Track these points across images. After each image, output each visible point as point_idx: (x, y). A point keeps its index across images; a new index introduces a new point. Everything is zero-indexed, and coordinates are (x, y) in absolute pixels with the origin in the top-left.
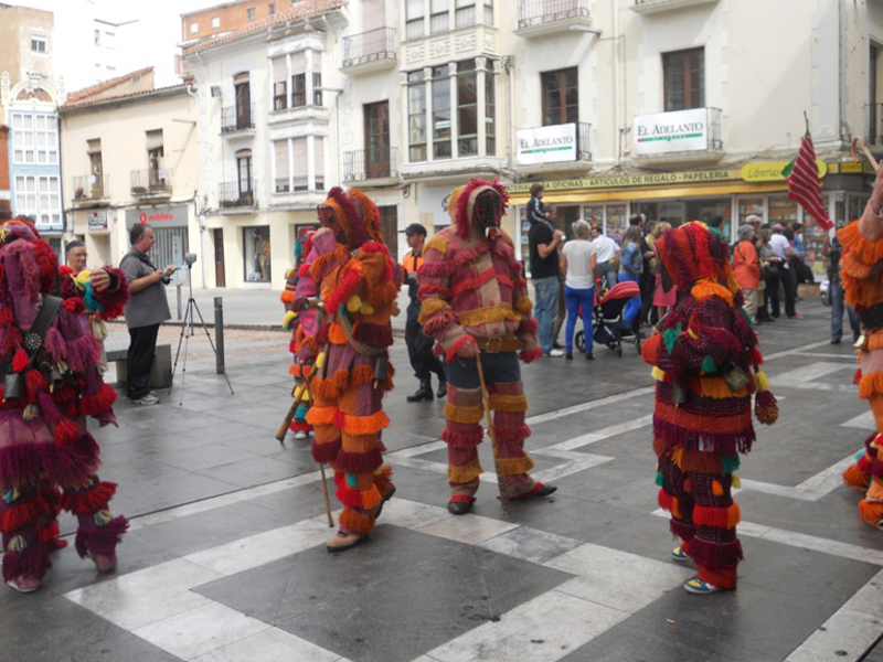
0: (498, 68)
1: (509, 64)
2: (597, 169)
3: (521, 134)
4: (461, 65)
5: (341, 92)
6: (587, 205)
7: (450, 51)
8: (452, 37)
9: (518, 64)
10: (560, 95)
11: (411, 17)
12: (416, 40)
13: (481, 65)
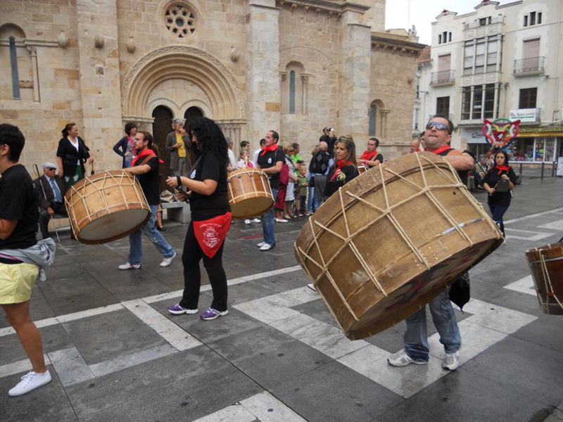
0: (503, 87)
1: (507, 85)
2: (543, 125)
3: (511, 111)
4: (488, 86)
5: (427, 93)
6: (537, 138)
7: (484, 80)
8: (484, 76)
9: (511, 85)
10: (528, 98)
11: (466, 67)
12: (468, 75)
13: (497, 86)
